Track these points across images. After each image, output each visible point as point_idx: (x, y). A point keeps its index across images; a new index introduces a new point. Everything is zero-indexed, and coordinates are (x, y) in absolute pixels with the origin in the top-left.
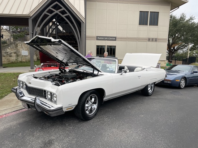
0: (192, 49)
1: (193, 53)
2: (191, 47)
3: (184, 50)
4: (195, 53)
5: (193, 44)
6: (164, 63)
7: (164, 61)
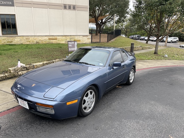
0: (118, 22)
1: (119, 26)
2: (117, 20)
3: (112, 23)
4: (120, 25)
5: (119, 17)
6: (86, 39)
7: (87, 36)
